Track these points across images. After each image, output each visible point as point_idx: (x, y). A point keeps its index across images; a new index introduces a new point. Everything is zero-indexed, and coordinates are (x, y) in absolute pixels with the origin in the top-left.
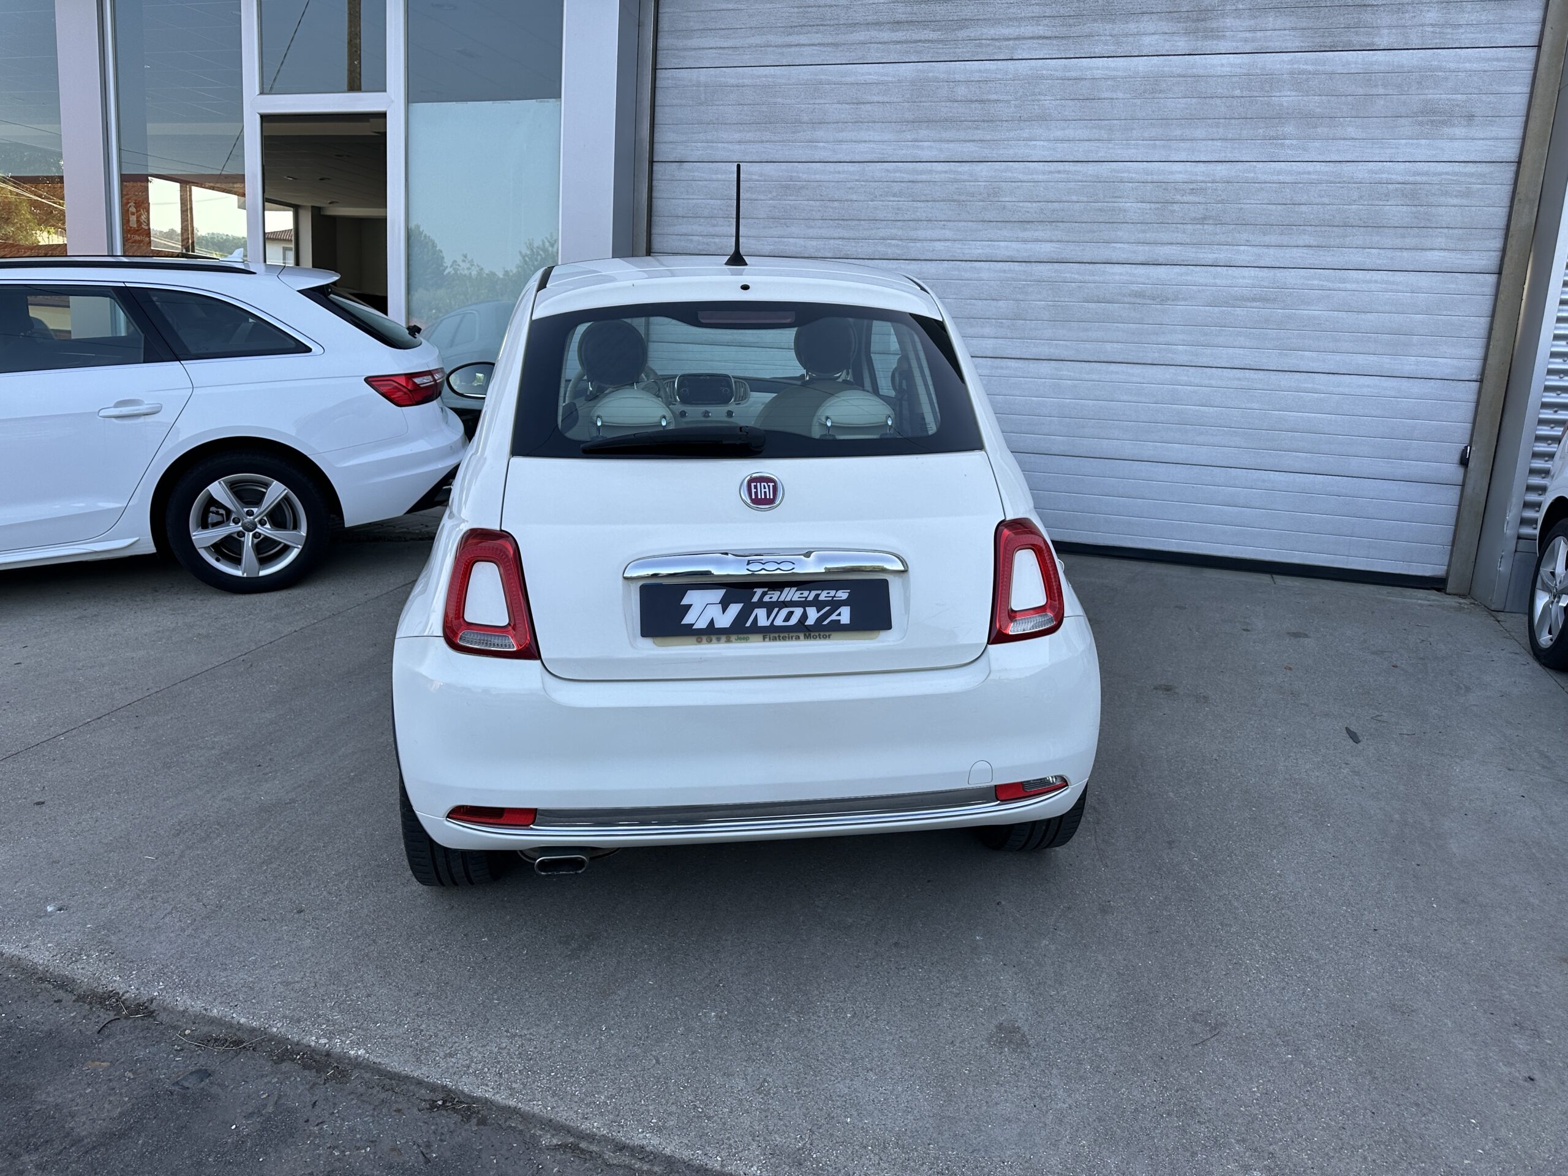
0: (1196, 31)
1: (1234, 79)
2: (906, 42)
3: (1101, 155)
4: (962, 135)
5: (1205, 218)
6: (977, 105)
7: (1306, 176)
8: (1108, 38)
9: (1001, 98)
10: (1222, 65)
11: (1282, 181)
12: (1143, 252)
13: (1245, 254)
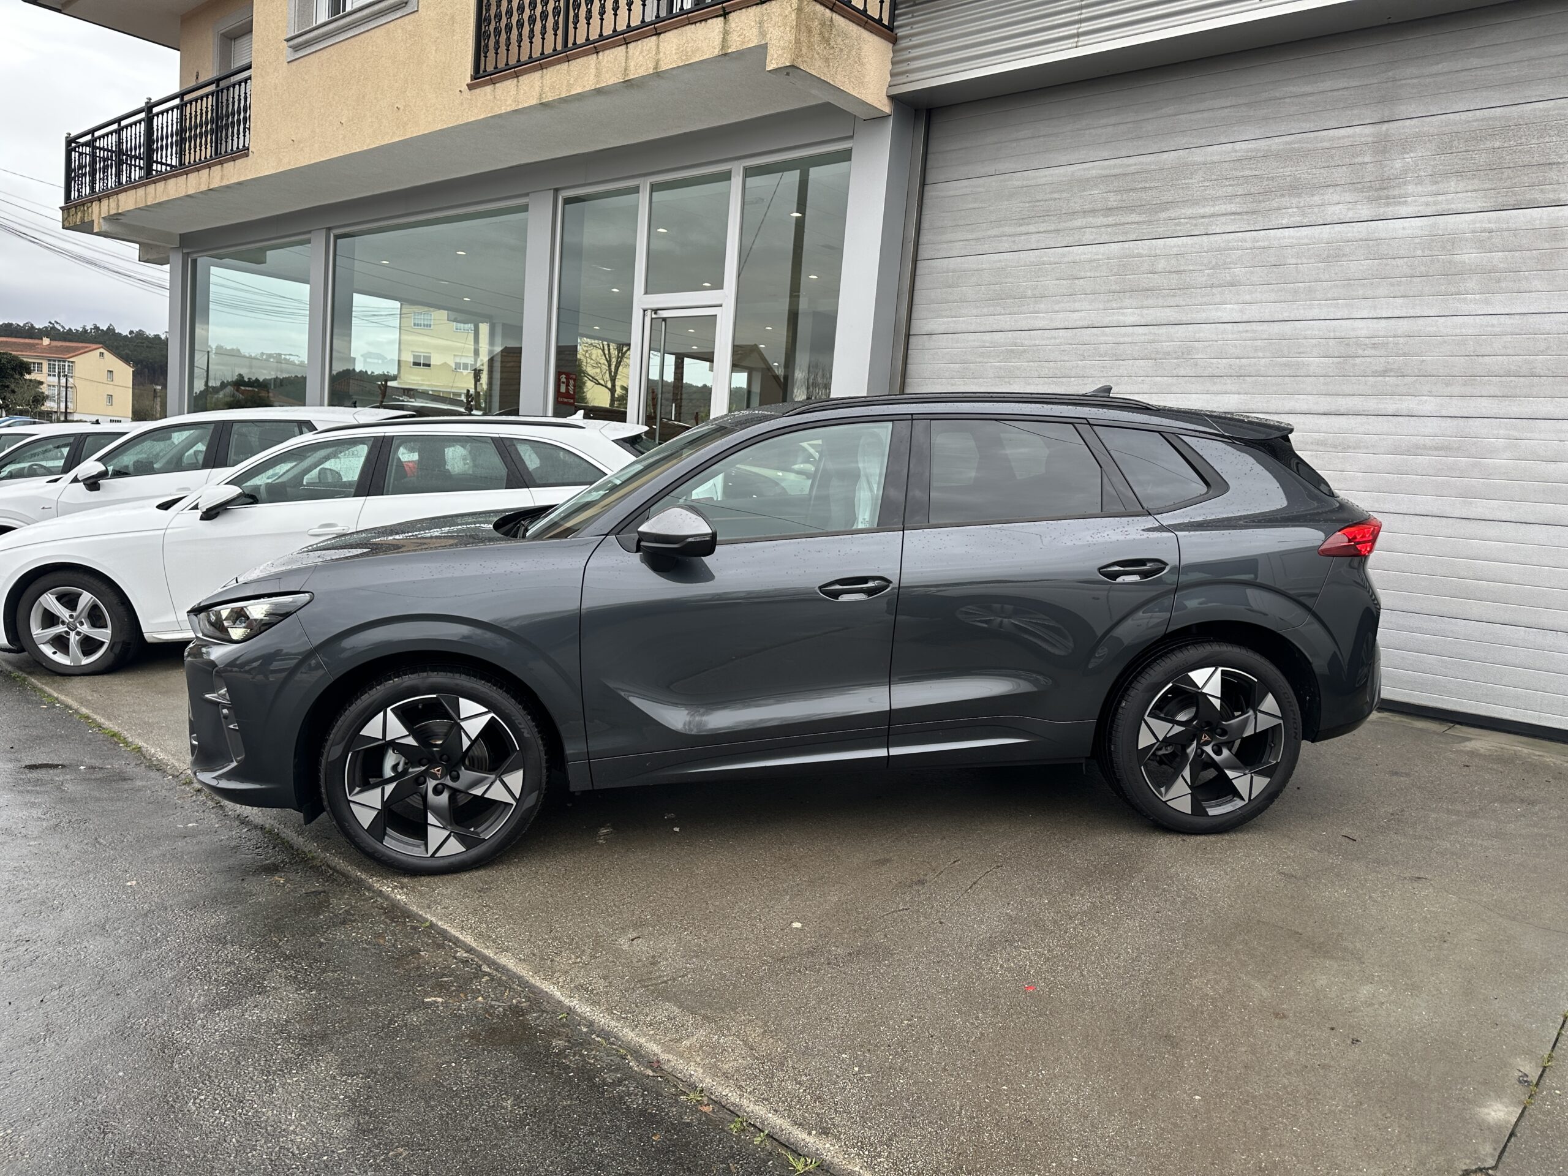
0: (1380, 198)
1: (1417, 240)
2: (1115, 225)
3: (1286, 315)
4: (1160, 302)
5: (1385, 371)
6: (1174, 275)
7: (1489, 329)
8: (1295, 210)
9: (1197, 268)
10: (1404, 228)
11: (1465, 333)
12: (1324, 404)
13: (1429, 405)
